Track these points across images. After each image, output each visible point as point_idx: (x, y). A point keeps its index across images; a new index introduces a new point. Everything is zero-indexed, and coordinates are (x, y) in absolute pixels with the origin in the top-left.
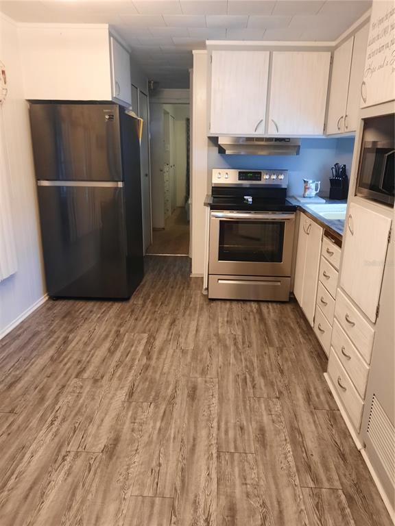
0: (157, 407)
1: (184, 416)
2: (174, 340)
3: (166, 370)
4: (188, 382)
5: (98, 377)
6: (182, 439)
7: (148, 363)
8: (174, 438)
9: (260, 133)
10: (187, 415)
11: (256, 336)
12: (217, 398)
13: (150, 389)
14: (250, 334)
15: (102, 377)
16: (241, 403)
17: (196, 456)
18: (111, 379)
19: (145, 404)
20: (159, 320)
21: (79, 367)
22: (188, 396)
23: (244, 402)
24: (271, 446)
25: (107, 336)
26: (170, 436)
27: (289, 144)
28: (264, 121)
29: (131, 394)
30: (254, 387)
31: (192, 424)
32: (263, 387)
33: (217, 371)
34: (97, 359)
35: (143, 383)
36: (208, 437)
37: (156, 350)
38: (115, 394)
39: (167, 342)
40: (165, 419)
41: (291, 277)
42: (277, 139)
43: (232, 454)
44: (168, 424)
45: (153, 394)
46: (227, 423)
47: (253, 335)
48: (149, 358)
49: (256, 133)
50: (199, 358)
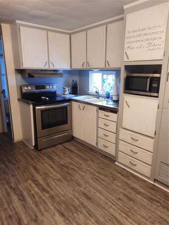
0: (81, 213)
1: (97, 209)
2: (48, 177)
3: (63, 193)
4: (79, 193)
5: (34, 218)
6: (109, 219)
7: (50, 195)
8: (106, 221)
9: (46, 67)
10: (97, 208)
11: (78, 159)
12: (97, 193)
13: (67, 206)
14: (74, 159)
15: (36, 216)
16: (107, 189)
17: (121, 222)
18: (43, 214)
19: (75, 215)
20: (26, 171)
21: (14, 220)
22: (87, 199)
23: (107, 188)
24: (135, 199)
25: (8, 193)
26: (103, 221)
27: (58, 72)
28: (48, 62)
29: (62, 215)
30: (103, 180)
31: (103, 210)
32: (105, 178)
33: (83, 181)
34: (19, 208)
35: (60, 205)
36: (115, 211)
37: (45, 186)
38: (54, 220)
39: (45, 179)
40: (91, 215)
41: (71, 129)
42: (53, 71)
43: (130, 211)
44: (95, 217)
45: (72, 208)
46: (113, 200)
47: (76, 159)
48: (48, 192)
49: (45, 67)
50: (69, 180)
